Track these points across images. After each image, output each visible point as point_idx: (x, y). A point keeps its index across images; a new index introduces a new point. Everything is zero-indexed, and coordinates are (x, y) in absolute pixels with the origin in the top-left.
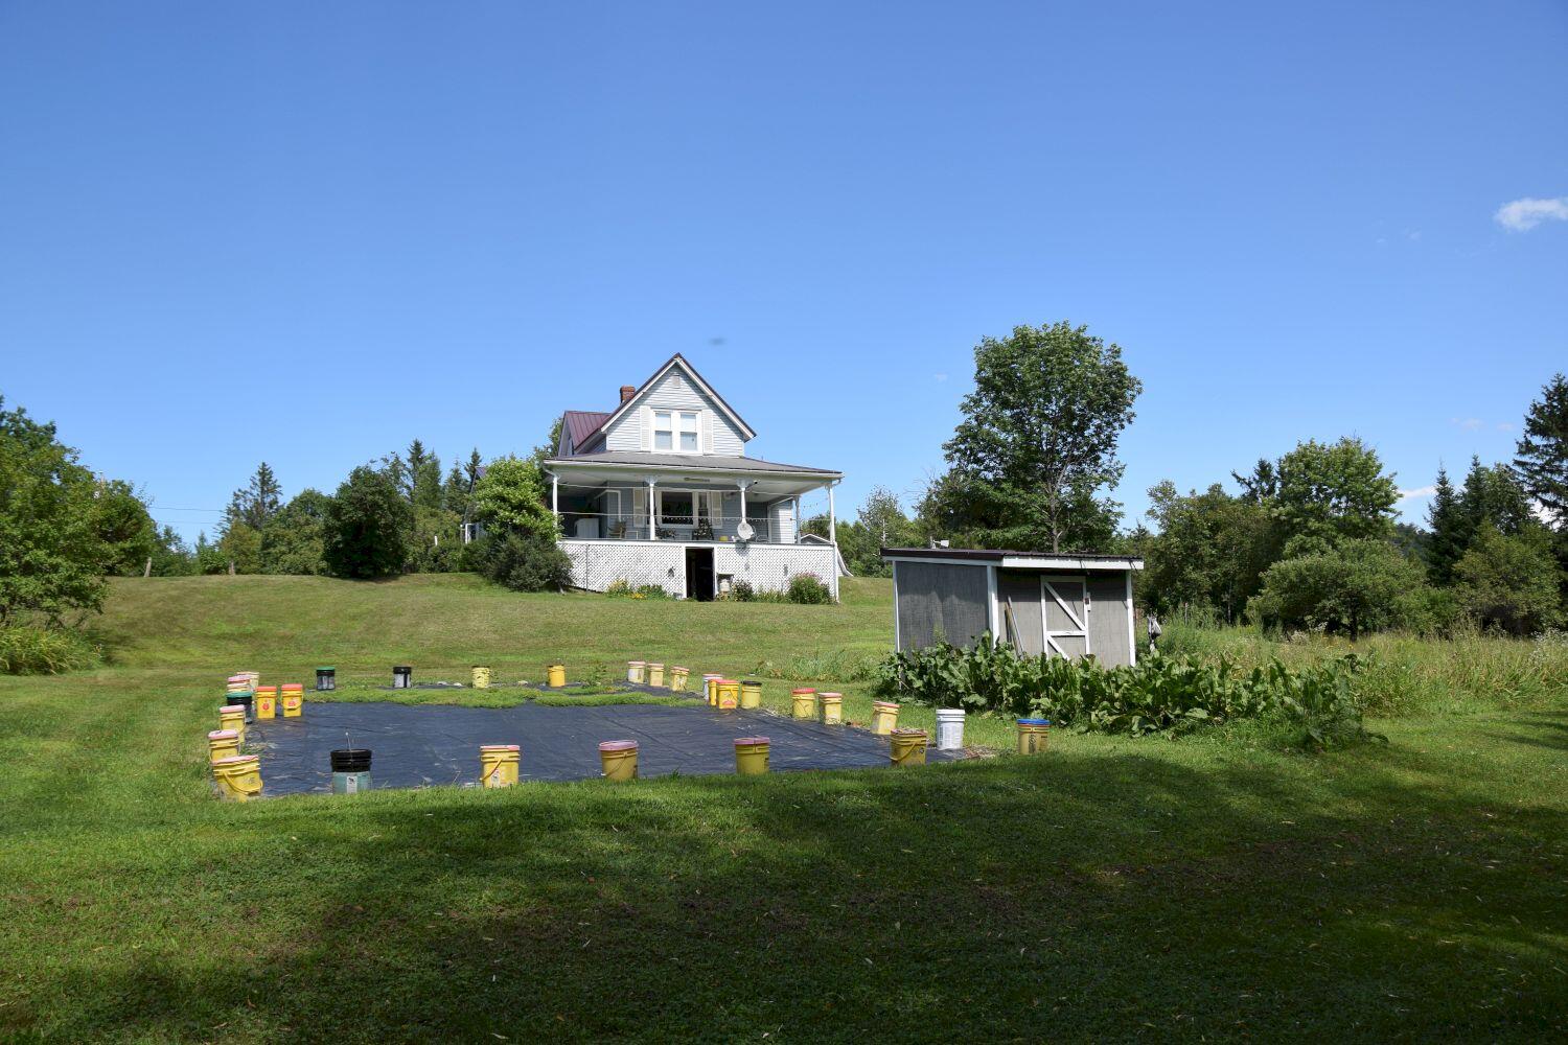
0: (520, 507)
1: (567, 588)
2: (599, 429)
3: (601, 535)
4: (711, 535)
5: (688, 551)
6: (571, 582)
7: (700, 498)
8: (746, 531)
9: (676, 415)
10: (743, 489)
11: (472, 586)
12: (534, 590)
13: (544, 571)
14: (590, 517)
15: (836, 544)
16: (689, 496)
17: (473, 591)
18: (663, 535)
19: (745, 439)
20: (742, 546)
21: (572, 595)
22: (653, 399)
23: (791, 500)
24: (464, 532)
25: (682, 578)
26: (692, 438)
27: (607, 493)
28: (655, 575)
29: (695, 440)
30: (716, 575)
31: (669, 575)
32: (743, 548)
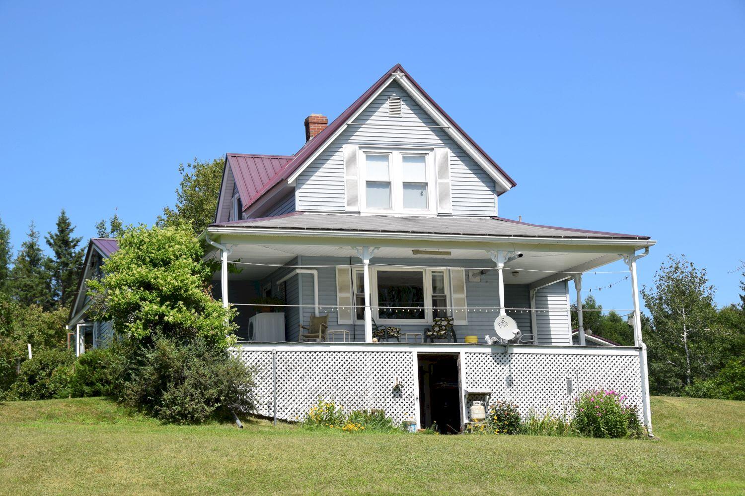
0: (173, 298)
1: (244, 417)
2: (283, 180)
3: (289, 337)
4: (452, 335)
5: (422, 357)
6: (252, 407)
7: (434, 280)
8: (507, 329)
9: (396, 157)
10: (501, 265)
11: (102, 417)
12: (197, 422)
13: (213, 392)
14: (272, 310)
15: (644, 346)
16: (419, 276)
17: (104, 425)
18: (382, 335)
19: (498, 191)
20: (502, 351)
21: (254, 428)
22: (363, 134)
23: (566, 281)
24: (73, 339)
25: (414, 400)
26: (420, 191)
27: (297, 274)
28: (374, 395)
29: (424, 193)
30: (463, 394)
31: (395, 395)
32: (502, 354)
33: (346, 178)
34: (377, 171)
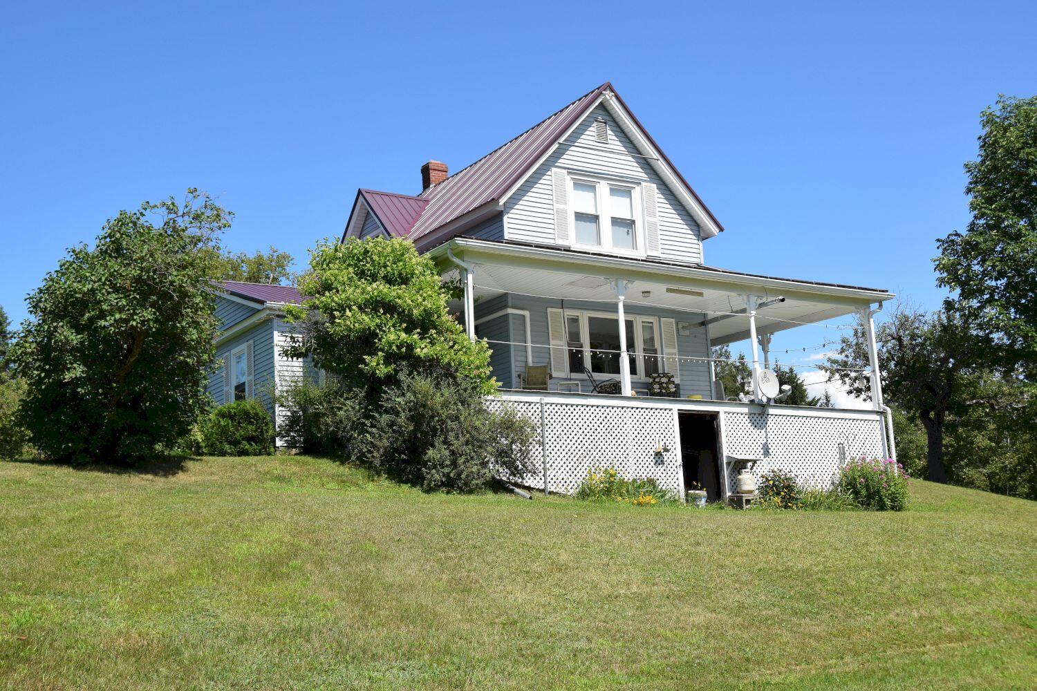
0: (424, 324)
2: (495, 201)
5: (680, 416)
8: (768, 385)
9: (603, 187)
10: (753, 312)
20: (761, 410)
22: (572, 158)
25: (676, 467)
26: (626, 230)
27: (507, 315)
28: (635, 460)
29: (630, 232)
30: (725, 461)
31: (657, 461)
32: (759, 414)
33: (556, 206)
34: (583, 202)
